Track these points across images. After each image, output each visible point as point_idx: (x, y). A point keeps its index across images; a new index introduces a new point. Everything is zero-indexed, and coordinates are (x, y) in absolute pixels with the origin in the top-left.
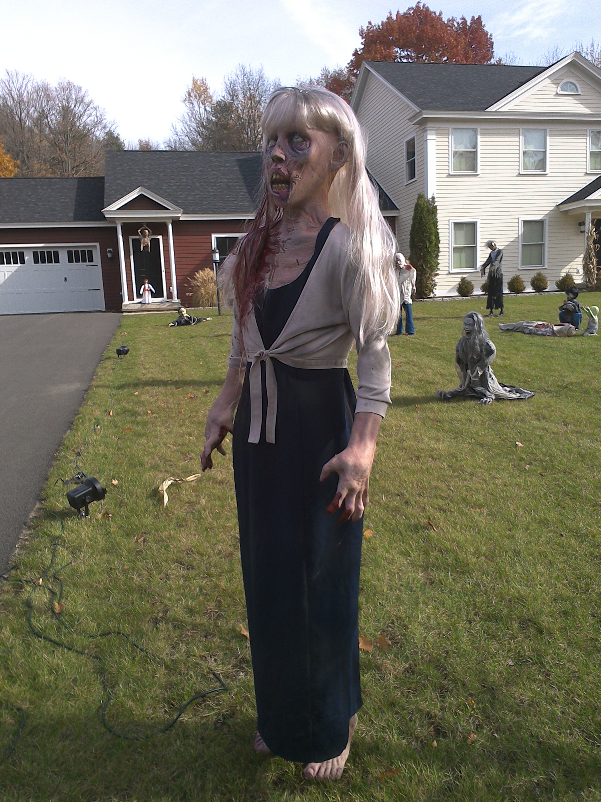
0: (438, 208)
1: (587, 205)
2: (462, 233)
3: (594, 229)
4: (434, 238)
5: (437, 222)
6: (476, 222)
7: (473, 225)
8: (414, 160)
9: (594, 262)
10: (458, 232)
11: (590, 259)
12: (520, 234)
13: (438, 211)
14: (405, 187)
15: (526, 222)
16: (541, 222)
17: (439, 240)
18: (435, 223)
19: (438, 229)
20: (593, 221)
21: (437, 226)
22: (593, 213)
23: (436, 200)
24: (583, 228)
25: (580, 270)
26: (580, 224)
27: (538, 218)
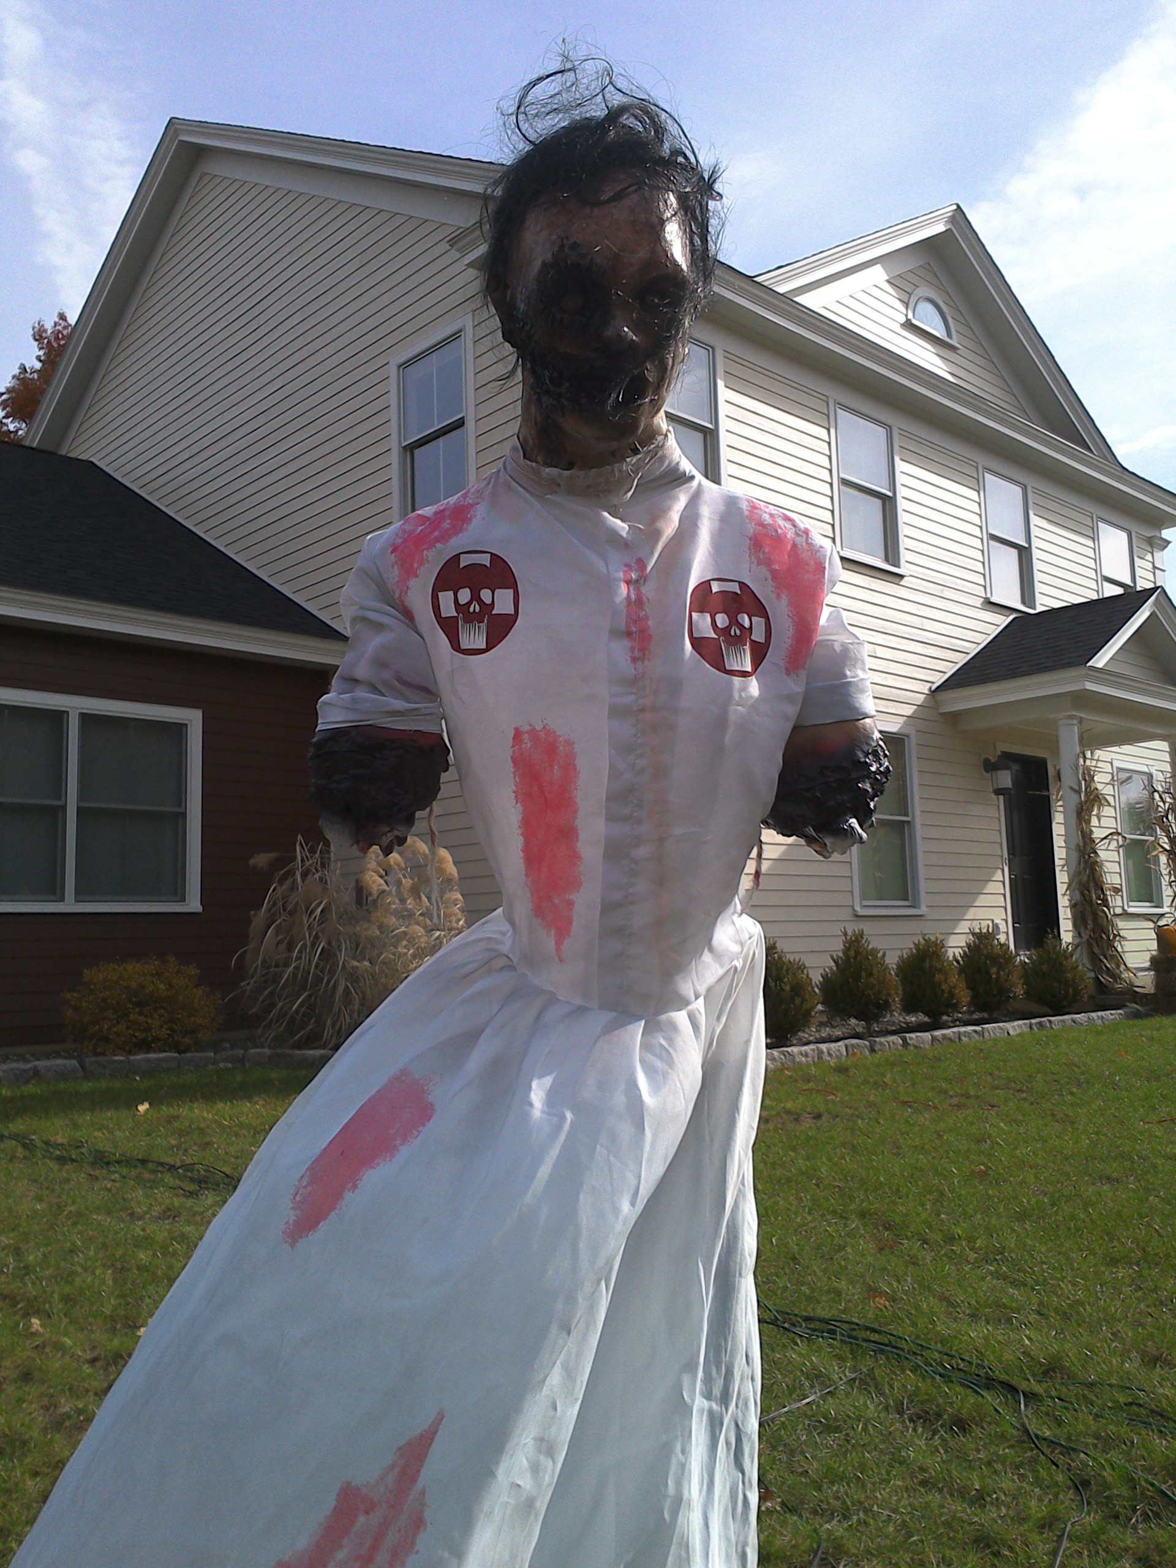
1: (1090, 687)
16: (901, 743)
24: (1005, 779)
25: (1003, 927)
26: (990, 767)
27: (892, 725)
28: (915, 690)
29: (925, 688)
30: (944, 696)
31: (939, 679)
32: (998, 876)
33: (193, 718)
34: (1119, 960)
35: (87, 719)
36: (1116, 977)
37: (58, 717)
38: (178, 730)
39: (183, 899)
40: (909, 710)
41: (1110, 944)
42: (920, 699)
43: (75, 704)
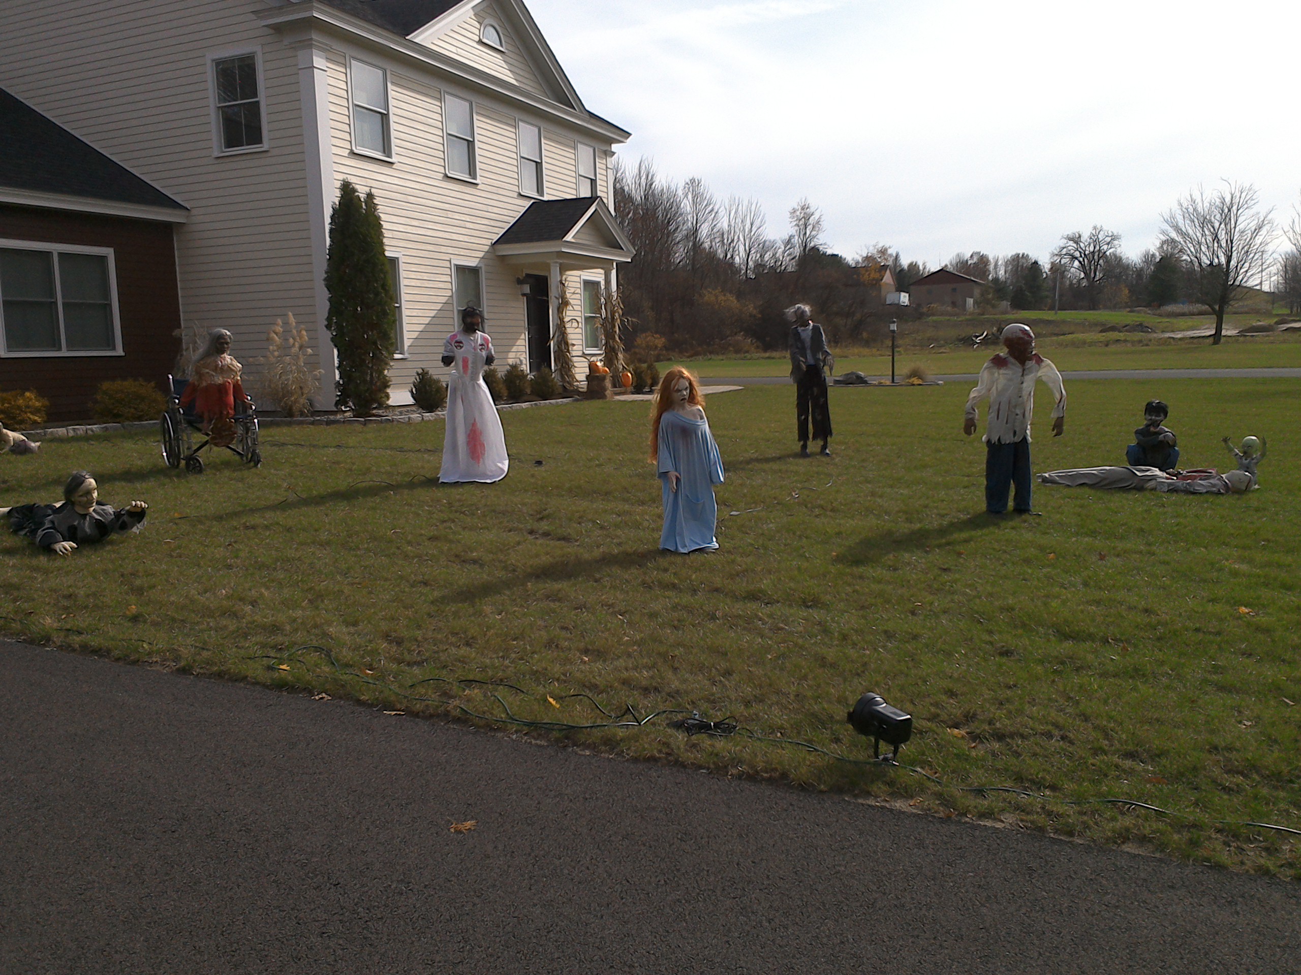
1: (563, 250)
6: (397, 258)
7: (393, 263)
8: (256, 103)
9: (570, 349)
11: (566, 343)
12: (454, 290)
14: (204, 161)
16: (476, 271)
24: (527, 289)
25: (524, 362)
26: (520, 282)
27: (473, 263)
28: (484, 244)
29: (489, 242)
30: (499, 247)
31: (496, 238)
32: (523, 336)
34: (573, 377)
35: (61, 254)
36: (571, 385)
37: (48, 255)
39: (114, 348)
40: (481, 255)
41: (569, 370)
42: (486, 248)
43: (55, 248)
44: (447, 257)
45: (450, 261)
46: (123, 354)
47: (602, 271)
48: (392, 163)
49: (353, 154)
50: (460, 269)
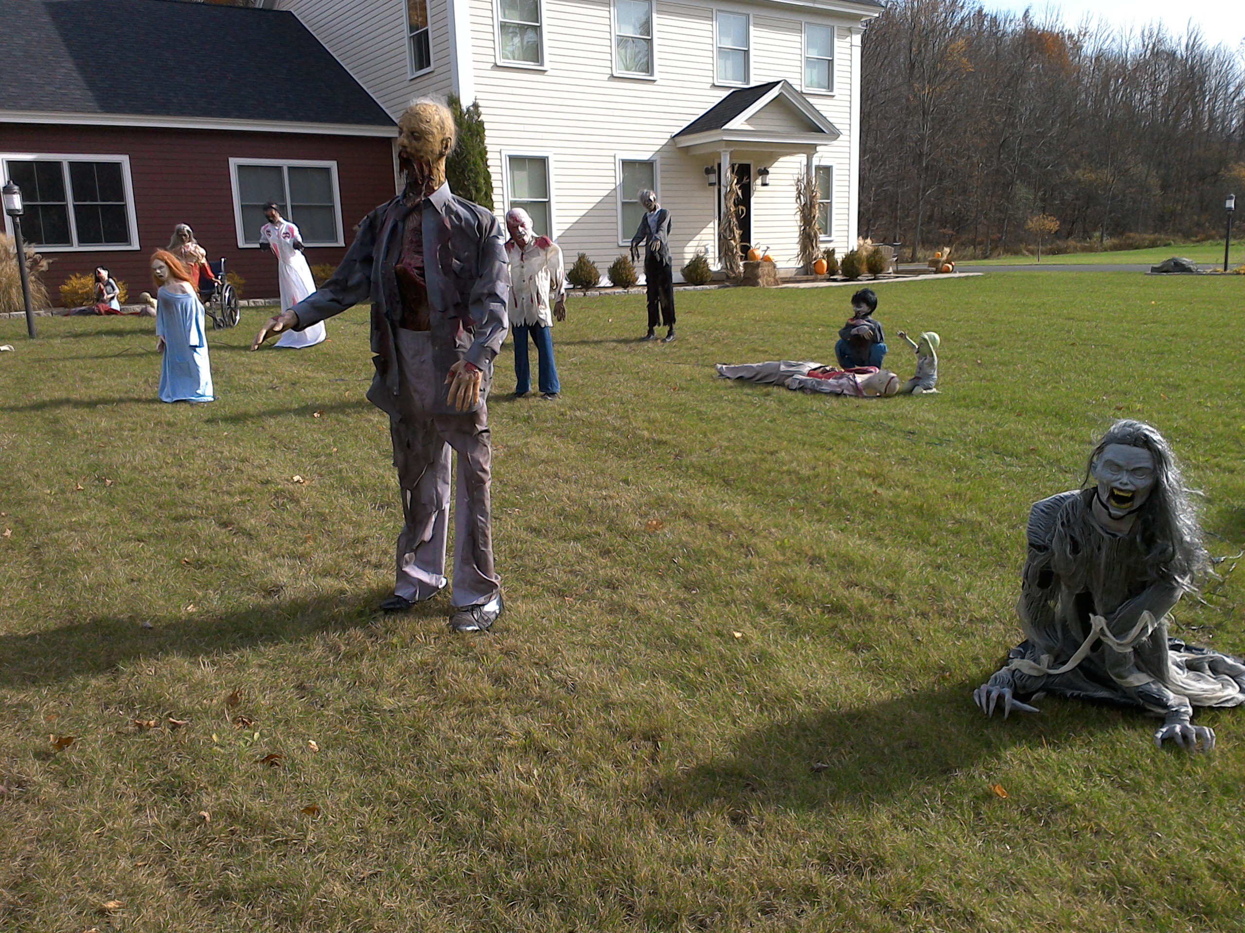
0: (486, 126)
1: (725, 138)
2: (523, 176)
3: (735, 181)
4: (483, 181)
5: (486, 153)
6: (548, 157)
7: (542, 162)
8: (427, 31)
9: (737, 236)
10: (516, 173)
11: (732, 231)
12: (618, 183)
13: (486, 133)
14: (406, 83)
15: (626, 163)
16: (648, 165)
17: (492, 188)
18: (483, 153)
19: (489, 167)
20: (733, 166)
21: (487, 160)
22: (731, 153)
23: (480, 109)
24: (713, 179)
26: (708, 172)
27: (645, 156)
28: (663, 139)
29: (668, 136)
30: (678, 139)
31: (677, 130)
33: (333, 165)
35: (290, 168)
37: (279, 169)
38: (327, 170)
39: (337, 241)
40: (657, 148)
42: (665, 142)
43: (285, 163)
44: (612, 153)
45: (615, 157)
46: (344, 245)
47: (805, 155)
48: (545, 71)
49: (496, 67)
50: (627, 164)
